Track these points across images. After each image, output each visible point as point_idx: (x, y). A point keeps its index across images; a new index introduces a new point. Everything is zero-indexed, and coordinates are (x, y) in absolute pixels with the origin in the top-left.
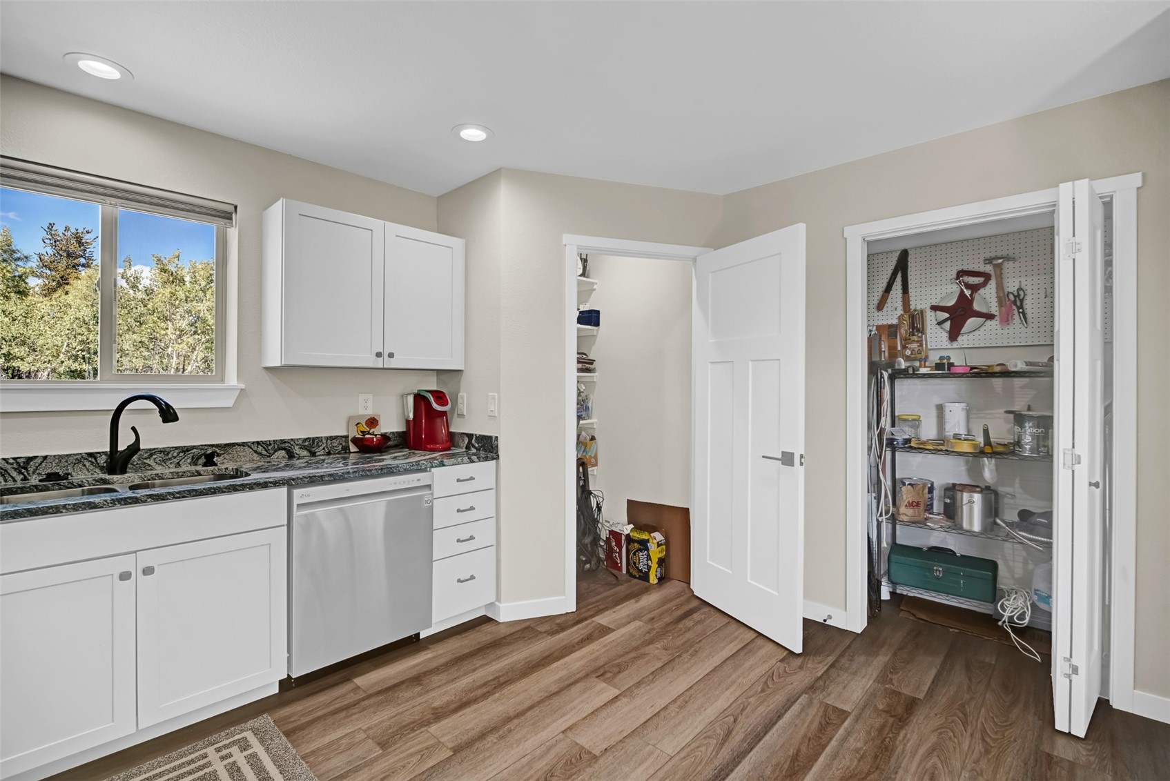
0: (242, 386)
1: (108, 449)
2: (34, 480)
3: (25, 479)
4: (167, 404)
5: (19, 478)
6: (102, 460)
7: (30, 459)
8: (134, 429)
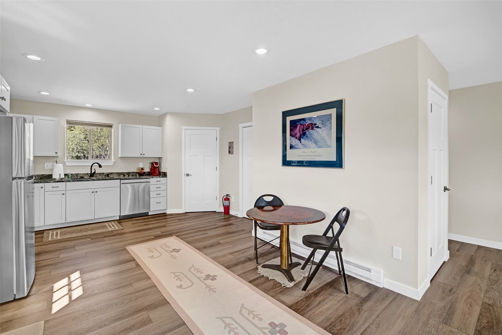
0: (114, 161)
1: (90, 173)
2: (78, 178)
3: (77, 177)
4: (100, 165)
5: (76, 177)
6: (89, 175)
7: (78, 174)
8: (94, 169)
